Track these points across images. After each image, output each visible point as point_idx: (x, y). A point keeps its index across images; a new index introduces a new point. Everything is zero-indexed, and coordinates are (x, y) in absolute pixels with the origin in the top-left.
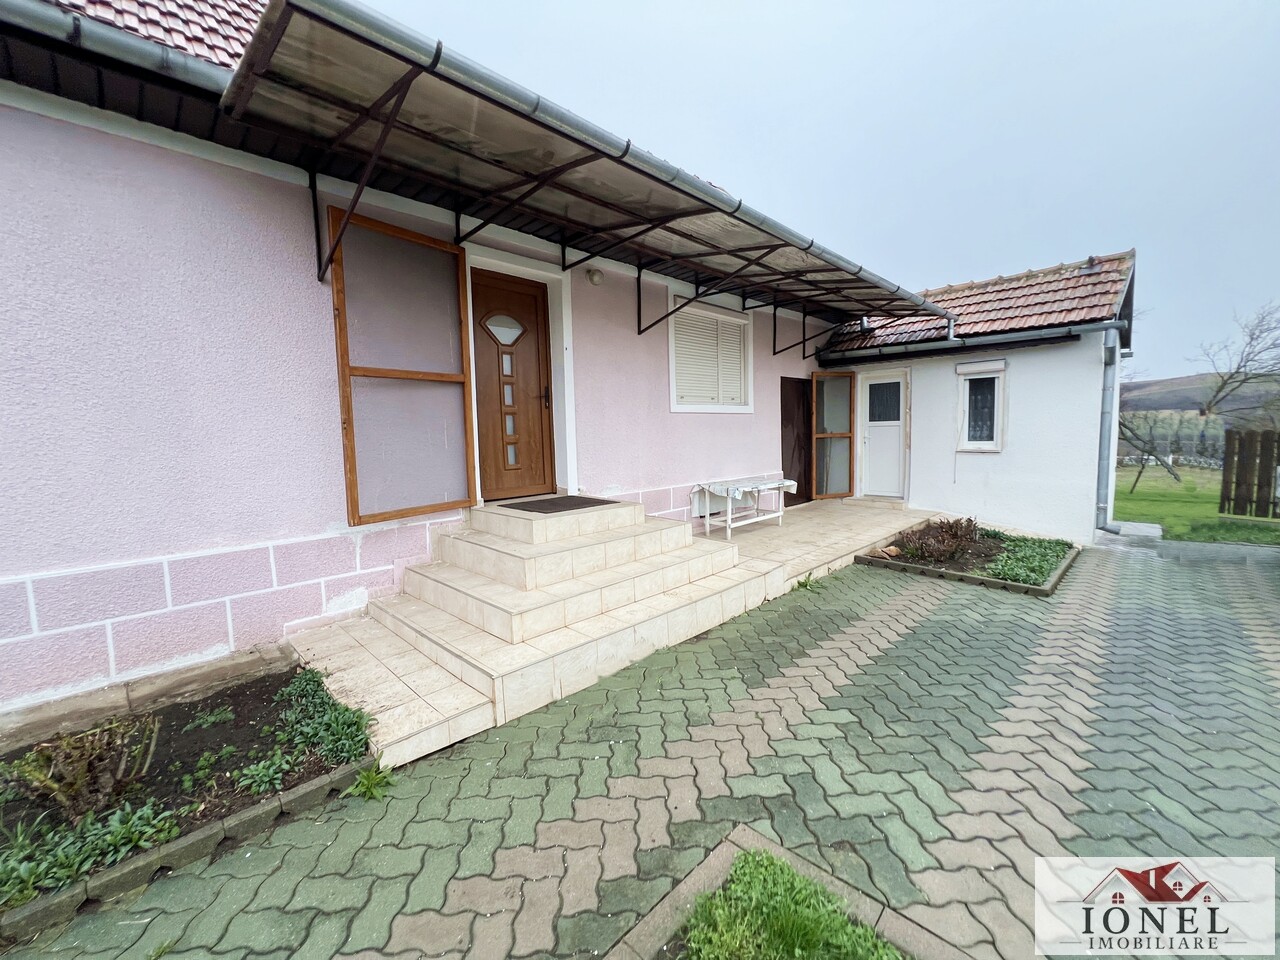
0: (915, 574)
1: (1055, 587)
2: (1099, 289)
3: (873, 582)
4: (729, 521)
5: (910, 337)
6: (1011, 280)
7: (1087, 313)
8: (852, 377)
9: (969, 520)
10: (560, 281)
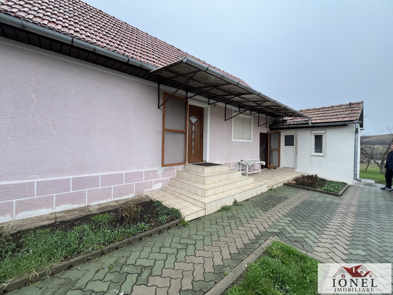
0: (301, 189)
1: (342, 194)
2: (353, 112)
3: (290, 190)
4: (247, 172)
5: (297, 123)
6: (327, 108)
7: (350, 119)
8: (280, 133)
9: (316, 175)
10: (207, 107)
